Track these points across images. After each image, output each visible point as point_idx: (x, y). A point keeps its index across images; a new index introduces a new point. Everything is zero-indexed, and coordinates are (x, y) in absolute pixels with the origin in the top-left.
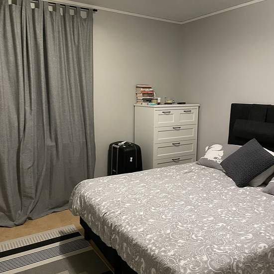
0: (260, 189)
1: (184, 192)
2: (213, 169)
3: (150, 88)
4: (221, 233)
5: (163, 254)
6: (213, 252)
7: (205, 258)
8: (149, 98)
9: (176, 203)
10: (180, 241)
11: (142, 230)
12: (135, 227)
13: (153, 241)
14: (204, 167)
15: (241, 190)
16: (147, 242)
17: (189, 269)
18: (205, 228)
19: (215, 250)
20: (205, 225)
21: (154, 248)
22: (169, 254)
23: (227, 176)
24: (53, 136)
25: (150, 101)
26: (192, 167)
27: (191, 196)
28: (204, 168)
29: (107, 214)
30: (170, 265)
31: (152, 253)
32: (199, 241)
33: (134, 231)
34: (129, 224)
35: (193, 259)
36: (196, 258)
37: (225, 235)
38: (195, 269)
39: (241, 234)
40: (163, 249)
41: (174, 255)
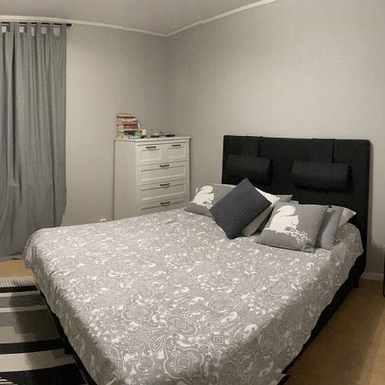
0: (252, 239)
1: (159, 250)
2: (202, 217)
3: (134, 118)
4: (194, 314)
5: (105, 339)
6: (175, 347)
7: (161, 355)
8: (131, 130)
9: (144, 266)
10: (133, 323)
11: (88, 300)
12: (82, 296)
13: (98, 318)
14: (191, 214)
15: (232, 243)
16: (91, 318)
17: (135, 368)
18: (174, 306)
19: (178, 342)
20: (175, 301)
21: (96, 329)
22: (114, 341)
23: (217, 226)
24: (17, 176)
25: (132, 133)
26: (179, 215)
27: (166, 256)
28: (192, 216)
29: (55, 273)
30: (111, 357)
31: (93, 335)
32: (159, 327)
33: (79, 300)
34: (75, 291)
35: (143, 354)
36: (148, 354)
37: (200, 317)
38: (144, 370)
39: (221, 314)
40: (107, 332)
41: (120, 343)
